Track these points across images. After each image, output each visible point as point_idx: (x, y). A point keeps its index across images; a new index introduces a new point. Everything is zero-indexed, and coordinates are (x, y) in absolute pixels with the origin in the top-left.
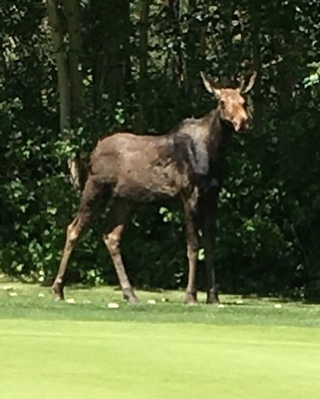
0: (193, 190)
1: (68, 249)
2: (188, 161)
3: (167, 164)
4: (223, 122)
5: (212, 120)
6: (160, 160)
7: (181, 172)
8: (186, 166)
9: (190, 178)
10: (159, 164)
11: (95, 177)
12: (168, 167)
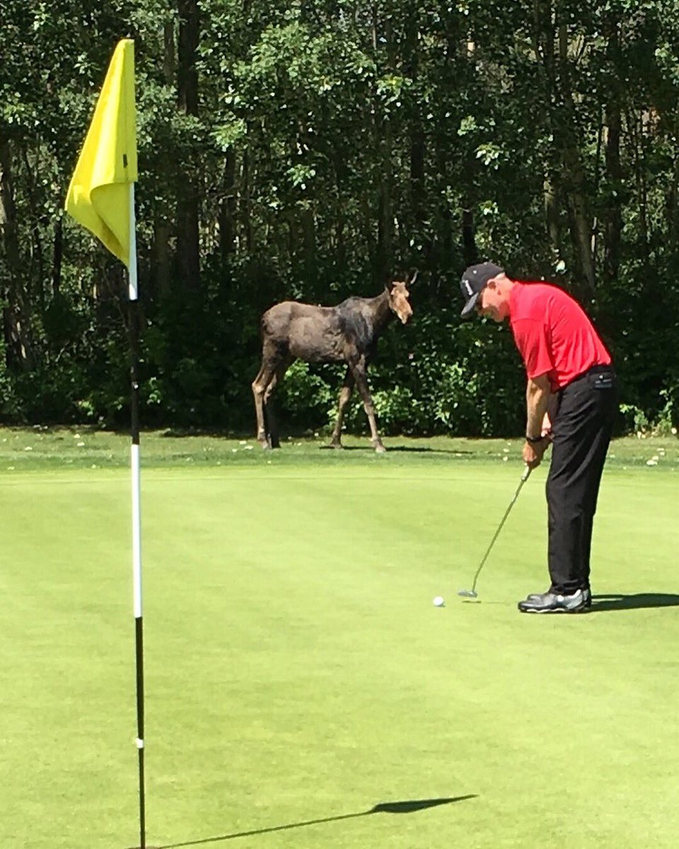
0: (360, 358)
1: (259, 402)
2: (355, 334)
3: (338, 334)
4: (390, 310)
5: (379, 303)
6: (332, 330)
7: (349, 341)
8: (354, 338)
9: (358, 347)
10: (331, 333)
11: (271, 337)
12: (339, 337)
